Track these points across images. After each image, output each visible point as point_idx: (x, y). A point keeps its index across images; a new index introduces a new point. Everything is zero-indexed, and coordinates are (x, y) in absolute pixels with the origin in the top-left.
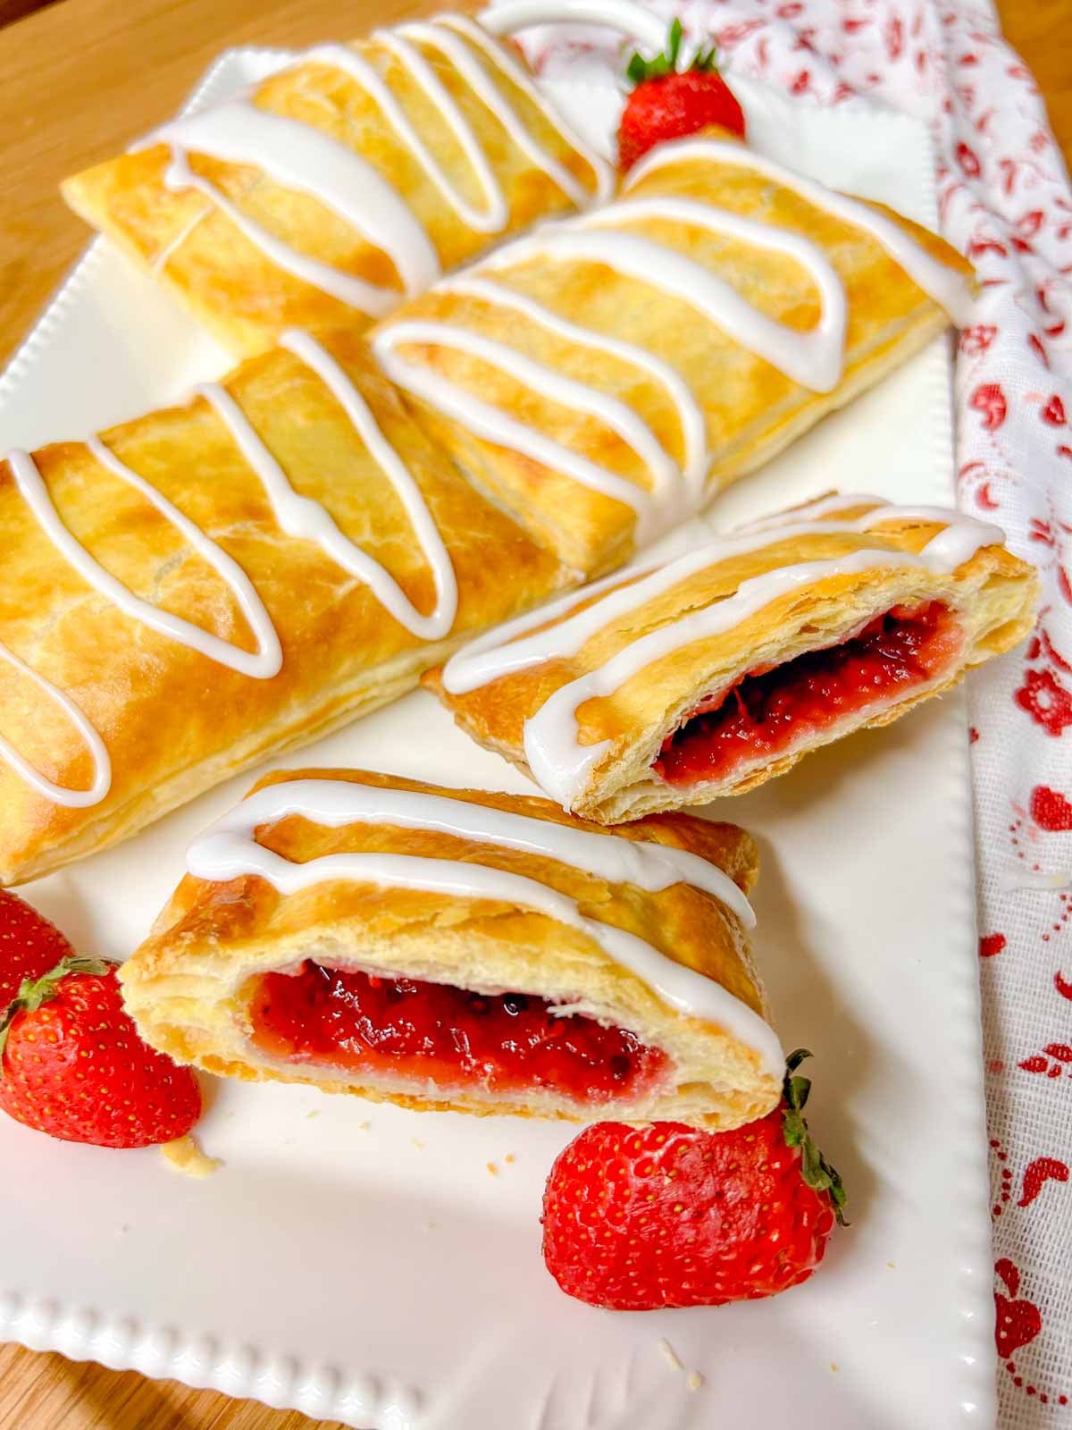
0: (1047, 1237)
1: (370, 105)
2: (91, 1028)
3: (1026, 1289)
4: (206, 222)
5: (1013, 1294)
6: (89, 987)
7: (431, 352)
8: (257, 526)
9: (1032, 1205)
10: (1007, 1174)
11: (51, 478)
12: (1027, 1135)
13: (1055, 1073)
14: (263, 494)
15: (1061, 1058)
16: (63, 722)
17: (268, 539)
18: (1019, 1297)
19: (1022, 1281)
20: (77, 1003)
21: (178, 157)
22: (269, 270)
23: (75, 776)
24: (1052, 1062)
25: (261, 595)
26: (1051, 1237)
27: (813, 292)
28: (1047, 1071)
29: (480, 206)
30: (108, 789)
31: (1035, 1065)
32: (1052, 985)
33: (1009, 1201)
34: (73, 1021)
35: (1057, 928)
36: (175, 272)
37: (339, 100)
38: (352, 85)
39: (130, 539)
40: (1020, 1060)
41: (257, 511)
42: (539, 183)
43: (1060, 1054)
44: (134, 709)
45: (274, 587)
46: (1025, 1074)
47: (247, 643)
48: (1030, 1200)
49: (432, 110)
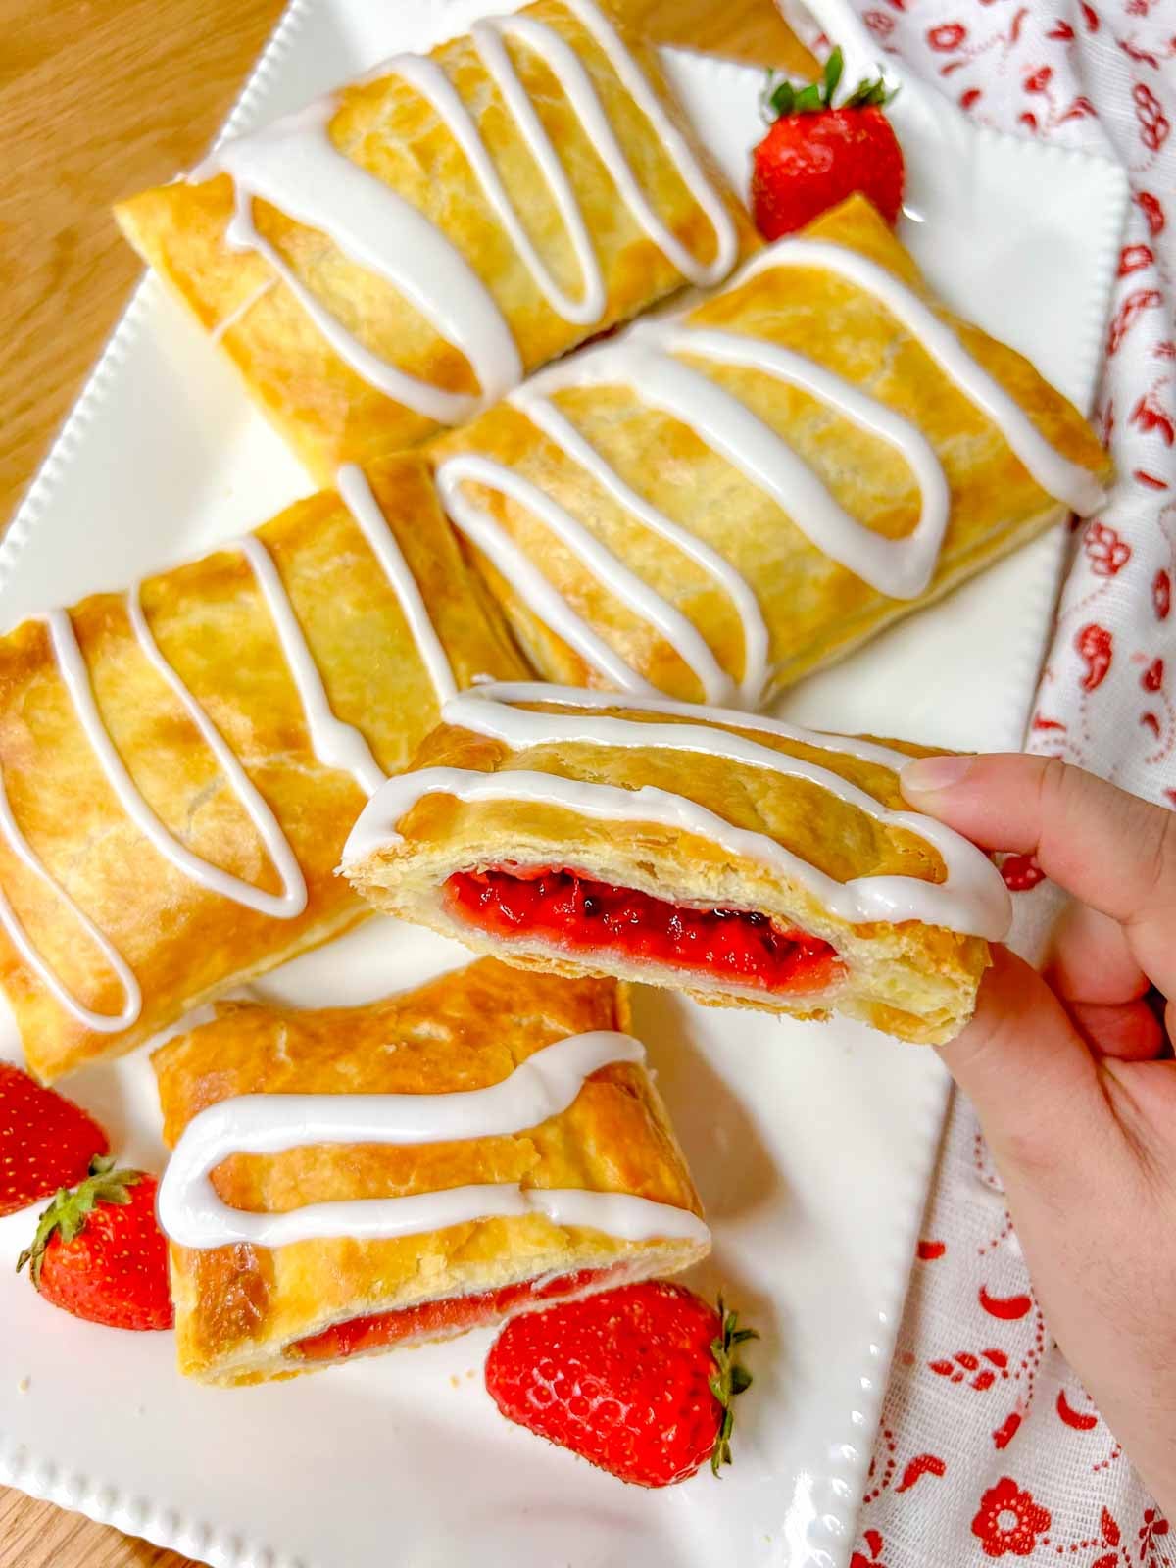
0: (914, 1518)
1: (461, 163)
2: (115, 1257)
3: (886, 1555)
4: (269, 296)
5: (875, 1556)
6: (113, 1217)
7: (497, 502)
8: (293, 757)
9: (907, 1491)
10: (891, 1464)
11: (92, 656)
12: (918, 1431)
13: (958, 1378)
14: (302, 716)
15: (966, 1366)
16: (99, 957)
17: (302, 769)
18: (879, 1560)
19: (884, 1548)
20: (104, 1232)
21: (241, 202)
22: (334, 363)
23: (107, 1003)
24: (958, 1368)
25: (289, 840)
26: (917, 1518)
27: (915, 495)
28: (951, 1376)
29: (574, 293)
30: (139, 1013)
31: (942, 1369)
32: (975, 1296)
33: (887, 1486)
34: (100, 1251)
35: (995, 1244)
36: (232, 345)
37: (424, 153)
38: (442, 133)
39: (167, 755)
40: (931, 1360)
41: (292, 739)
42: (648, 256)
43: (966, 1361)
44: (164, 947)
45: (303, 831)
46: (932, 1374)
47: (272, 885)
48: (905, 1488)
49: (532, 168)
